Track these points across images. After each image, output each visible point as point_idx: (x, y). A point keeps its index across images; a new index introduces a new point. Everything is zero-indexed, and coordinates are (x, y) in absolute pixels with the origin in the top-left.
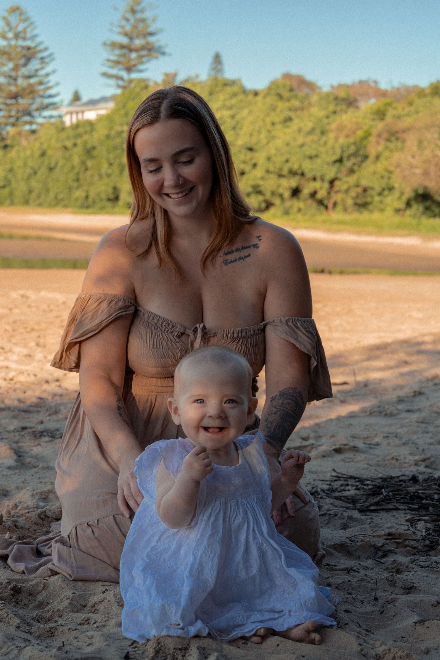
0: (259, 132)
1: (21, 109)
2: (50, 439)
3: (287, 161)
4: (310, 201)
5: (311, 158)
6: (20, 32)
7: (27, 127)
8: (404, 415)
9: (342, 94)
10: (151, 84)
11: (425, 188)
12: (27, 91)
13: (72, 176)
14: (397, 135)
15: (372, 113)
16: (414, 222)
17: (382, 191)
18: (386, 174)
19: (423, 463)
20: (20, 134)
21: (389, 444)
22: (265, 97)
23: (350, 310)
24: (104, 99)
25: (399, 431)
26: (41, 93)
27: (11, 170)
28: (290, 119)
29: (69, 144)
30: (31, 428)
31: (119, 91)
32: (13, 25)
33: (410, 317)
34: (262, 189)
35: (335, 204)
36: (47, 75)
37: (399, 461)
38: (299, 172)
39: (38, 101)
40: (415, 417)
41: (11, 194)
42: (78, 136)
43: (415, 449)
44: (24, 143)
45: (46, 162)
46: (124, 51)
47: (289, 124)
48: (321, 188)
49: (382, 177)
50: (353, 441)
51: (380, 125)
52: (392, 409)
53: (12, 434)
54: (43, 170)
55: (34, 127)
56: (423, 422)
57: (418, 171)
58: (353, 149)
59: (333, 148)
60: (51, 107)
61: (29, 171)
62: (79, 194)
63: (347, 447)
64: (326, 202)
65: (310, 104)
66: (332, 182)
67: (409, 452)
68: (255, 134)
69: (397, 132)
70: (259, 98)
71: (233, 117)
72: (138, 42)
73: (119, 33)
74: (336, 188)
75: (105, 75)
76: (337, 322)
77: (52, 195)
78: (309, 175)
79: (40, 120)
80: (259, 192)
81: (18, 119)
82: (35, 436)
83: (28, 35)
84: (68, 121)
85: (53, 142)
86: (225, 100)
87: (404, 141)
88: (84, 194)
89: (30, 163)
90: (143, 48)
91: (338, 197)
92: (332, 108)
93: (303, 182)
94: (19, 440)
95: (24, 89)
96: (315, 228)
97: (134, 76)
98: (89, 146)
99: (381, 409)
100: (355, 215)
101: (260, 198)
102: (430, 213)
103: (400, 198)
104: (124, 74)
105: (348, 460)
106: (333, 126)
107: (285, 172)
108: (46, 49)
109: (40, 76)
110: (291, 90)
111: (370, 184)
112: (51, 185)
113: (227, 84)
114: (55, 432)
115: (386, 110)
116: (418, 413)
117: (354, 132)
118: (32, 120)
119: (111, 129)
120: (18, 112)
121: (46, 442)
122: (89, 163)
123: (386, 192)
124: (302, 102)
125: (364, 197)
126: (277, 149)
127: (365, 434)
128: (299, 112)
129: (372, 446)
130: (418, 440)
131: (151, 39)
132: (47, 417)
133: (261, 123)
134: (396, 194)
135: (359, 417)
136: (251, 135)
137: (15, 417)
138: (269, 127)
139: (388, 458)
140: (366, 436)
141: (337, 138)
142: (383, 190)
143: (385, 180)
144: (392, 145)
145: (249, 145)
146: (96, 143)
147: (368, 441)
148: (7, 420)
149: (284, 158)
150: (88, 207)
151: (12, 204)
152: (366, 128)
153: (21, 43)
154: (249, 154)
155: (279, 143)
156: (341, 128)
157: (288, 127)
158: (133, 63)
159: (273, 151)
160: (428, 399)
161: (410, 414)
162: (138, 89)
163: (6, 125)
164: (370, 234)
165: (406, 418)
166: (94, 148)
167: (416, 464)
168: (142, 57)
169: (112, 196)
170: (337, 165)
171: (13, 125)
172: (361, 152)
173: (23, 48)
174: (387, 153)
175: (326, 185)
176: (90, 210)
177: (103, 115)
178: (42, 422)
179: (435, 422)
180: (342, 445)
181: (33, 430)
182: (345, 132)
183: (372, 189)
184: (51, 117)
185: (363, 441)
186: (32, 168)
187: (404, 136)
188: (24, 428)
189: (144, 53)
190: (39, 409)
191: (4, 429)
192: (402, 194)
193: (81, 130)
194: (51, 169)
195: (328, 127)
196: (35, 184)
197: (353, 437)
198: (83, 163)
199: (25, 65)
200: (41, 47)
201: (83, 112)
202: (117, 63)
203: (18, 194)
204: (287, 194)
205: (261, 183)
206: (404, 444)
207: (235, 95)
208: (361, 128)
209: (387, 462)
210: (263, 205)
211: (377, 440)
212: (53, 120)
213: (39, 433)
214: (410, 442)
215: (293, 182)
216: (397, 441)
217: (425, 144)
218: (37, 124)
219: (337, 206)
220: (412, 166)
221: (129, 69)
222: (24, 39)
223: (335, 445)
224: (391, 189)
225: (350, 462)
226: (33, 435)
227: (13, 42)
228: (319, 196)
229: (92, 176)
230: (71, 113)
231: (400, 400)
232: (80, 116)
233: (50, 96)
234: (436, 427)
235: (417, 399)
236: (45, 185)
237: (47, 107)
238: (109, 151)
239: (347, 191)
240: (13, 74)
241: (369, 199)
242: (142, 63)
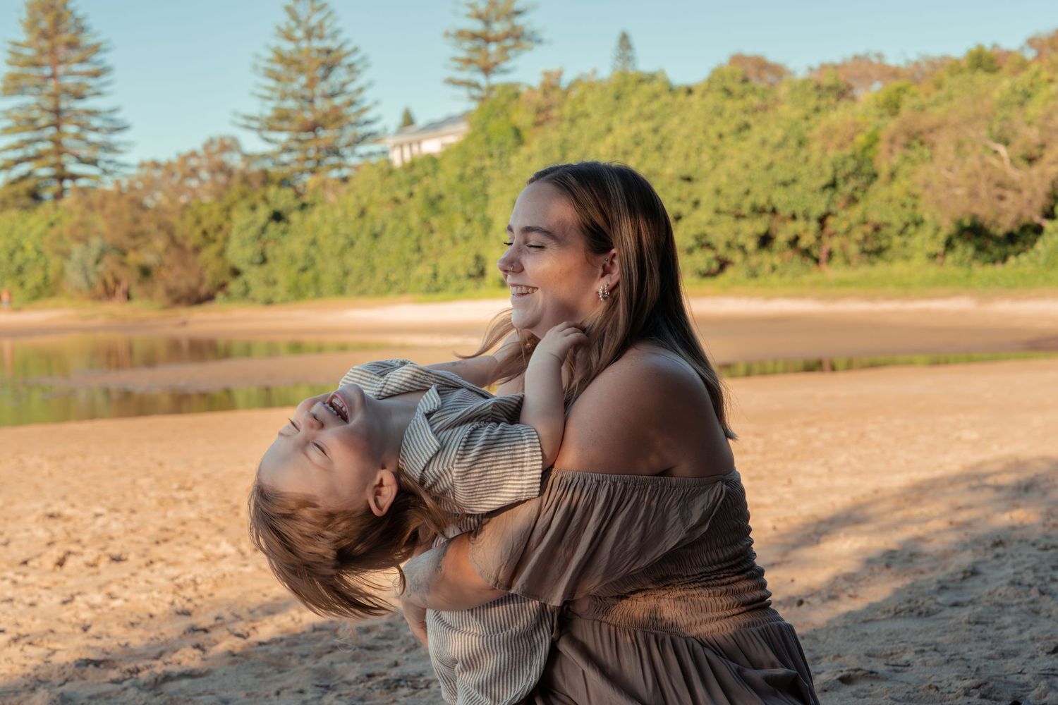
0: (699, 151)
1: (322, 147)
2: (412, 690)
3: (748, 193)
4: (789, 253)
5: (785, 184)
6: (313, 28)
7: (335, 174)
8: (948, 612)
9: (827, 81)
10: (524, 90)
11: (974, 217)
12: (331, 117)
13: (409, 243)
14: (921, 138)
15: (878, 106)
16: (961, 272)
17: (904, 229)
18: (909, 201)
19: (977, 690)
20: (324, 184)
21: (924, 663)
22: (703, 96)
23: (863, 435)
24: (451, 120)
25: (939, 639)
26: (353, 119)
27: (314, 243)
28: (747, 126)
29: (401, 194)
30: (381, 675)
31: (473, 106)
32: (303, 17)
33: (959, 438)
34: (712, 239)
35: (830, 254)
36: (360, 90)
37: (941, 691)
38: (769, 208)
39: (349, 132)
40: (965, 614)
41: (316, 280)
42: (415, 180)
43: (965, 669)
44: (331, 197)
45: (368, 225)
46: (478, 43)
47: (746, 133)
48: (806, 231)
49: (903, 206)
50: (870, 661)
51: (892, 124)
52: (930, 604)
53: (354, 687)
54: (365, 238)
55: (345, 172)
56: (977, 623)
57: (960, 192)
58: (851, 165)
59: (820, 166)
60: (369, 139)
61: (341, 241)
62: (423, 271)
63: (859, 673)
64: (815, 252)
65: (777, 101)
66: (822, 221)
67: (956, 674)
68: (693, 155)
69: (921, 133)
70: (695, 98)
71: (656, 131)
72: (498, 28)
73: (469, 16)
74: (829, 229)
75: (452, 82)
76: (842, 458)
77: (380, 276)
78: (785, 212)
79: (353, 161)
80: (708, 246)
81: (319, 162)
82: (388, 688)
83: (327, 31)
84: (397, 158)
85: (376, 194)
86: (641, 105)
87: (933, 146)
88: (430, 271)
89: (343, 229)
90: (507, 35)
91: (835, 244)
92: (812, 103)
93: (776, 224)
94: (364, 695)
95: (325, 115)
96: (801, 296)
97: (496, 79)
98: (433, 193)
99: (913, 605)
100: (864, 270)
101: (710, 254)
102: (985, 256)
103: (934, 236)
104: (480, 78)
105: (863, 694)
106: (817, 131)
107: (746, 210)
108: (355, 50)
109: (350, 93)
110: (745, 80)
111: (885, 219)
112: (377, 261)
113: (643, 80)
114: (417, 679)
115: (899, 99)
116: (970, 607)
117: (852, 139)
118: (342, 161)
119: (465, 165)
120: (318, 150)
121: (405, 696)
122: (435, 222)
123: (911, 229)
124: (764, 98)
125: (877, 239)
126: (730, 176)
127: (888, 648)
128: (760, 114)
129: (900, 668)
130: (970, 653)
131: (519, 21)
132: (403, 654)
133: (701, 137)
134: (928, 230)
135: (878, 620)
136: (687, 157)
137: (355, 659)
138: (715, 141)
139: (924, 686)
140: (889, 652)
141: (824, 150)
142: (907, 225)
143: (909, 210)
144: (913, 154)
145: (685, 173)
146: (443, 189)
147: (893, 659)
148: (345, 665)
149: (742, 189)
150: (438, 290)
151: (319, 295)
152: (869, 130)
153: (316, 44)
154: (686, 185)
155: (732, 165)
156: (829, 133)
157: (744, 139)
158: (492, 60)
159: (724, 179)
160: (985, 581)
161: (957, 609)
162: (503, 100)
163: (302, 172)
164: (890, 298)
165: (951, 618)
166: (440, 197)
167: (967, 694)
168: (505, 49)
169: (474, 271)
170: (829, 192)
171: (313, 172)
172: (866, 169)
173: (319, 51)
174: (907, 168)
175: (814, 225)
176: (441, 295)
177: (451, 144)
178: (396, 664)
179: (997, 621)
180: (852, 670)
181: (384, 678)
182: (837, 139)
183: (888, 225)
184: (371, 154)
185: (884, 661)
186: (347, 237)
187: (933, 137)
188: (370, 676)
189: (509, 42)
190: (390, 643)
191: (340, 679)
192: (938, 229)
193: (418, 172)
194: (376, 236)
195: (808, 134)
196: (354, 262)
197: (869, 655)
198: (425, 222)
199: (325, 78)
200: (348, 48)
201: (419, 143)
202: (469, 61)
203: (328, 279)
204: (751, 245)
205: (708, 230)
206: (948, 662)
207: (656, 96)
208: (861, 131)
209: (921, 693)
210: (715, 265)
211: (906, 657)
212: (374, 160)
213: (393, 683)
214: (957, 657)
215: (760, 226)
216: (937, 657)
217: (968, 147)
218: (350, 167)
219: (834, 258)
220: (949, 185)
221: (487, 70)
222: (321, 37)
223: (842, 671)
224: (918, 223)
225: (865, 697)
226: (386, 686)
227: (304, 44)
228: (803, 243)
229: (440, 242)
230: (401, 146)
231: (943, 588)
232: (415, 149)
233: (367, 122)
234: (998, 629)
235: (968, 584)
236: (369, 261)
237: (362, 140)
238: (464, 201)
239: (848, 232)
240: (307, 93)
241: (884, 243)
242: (507, 59)
